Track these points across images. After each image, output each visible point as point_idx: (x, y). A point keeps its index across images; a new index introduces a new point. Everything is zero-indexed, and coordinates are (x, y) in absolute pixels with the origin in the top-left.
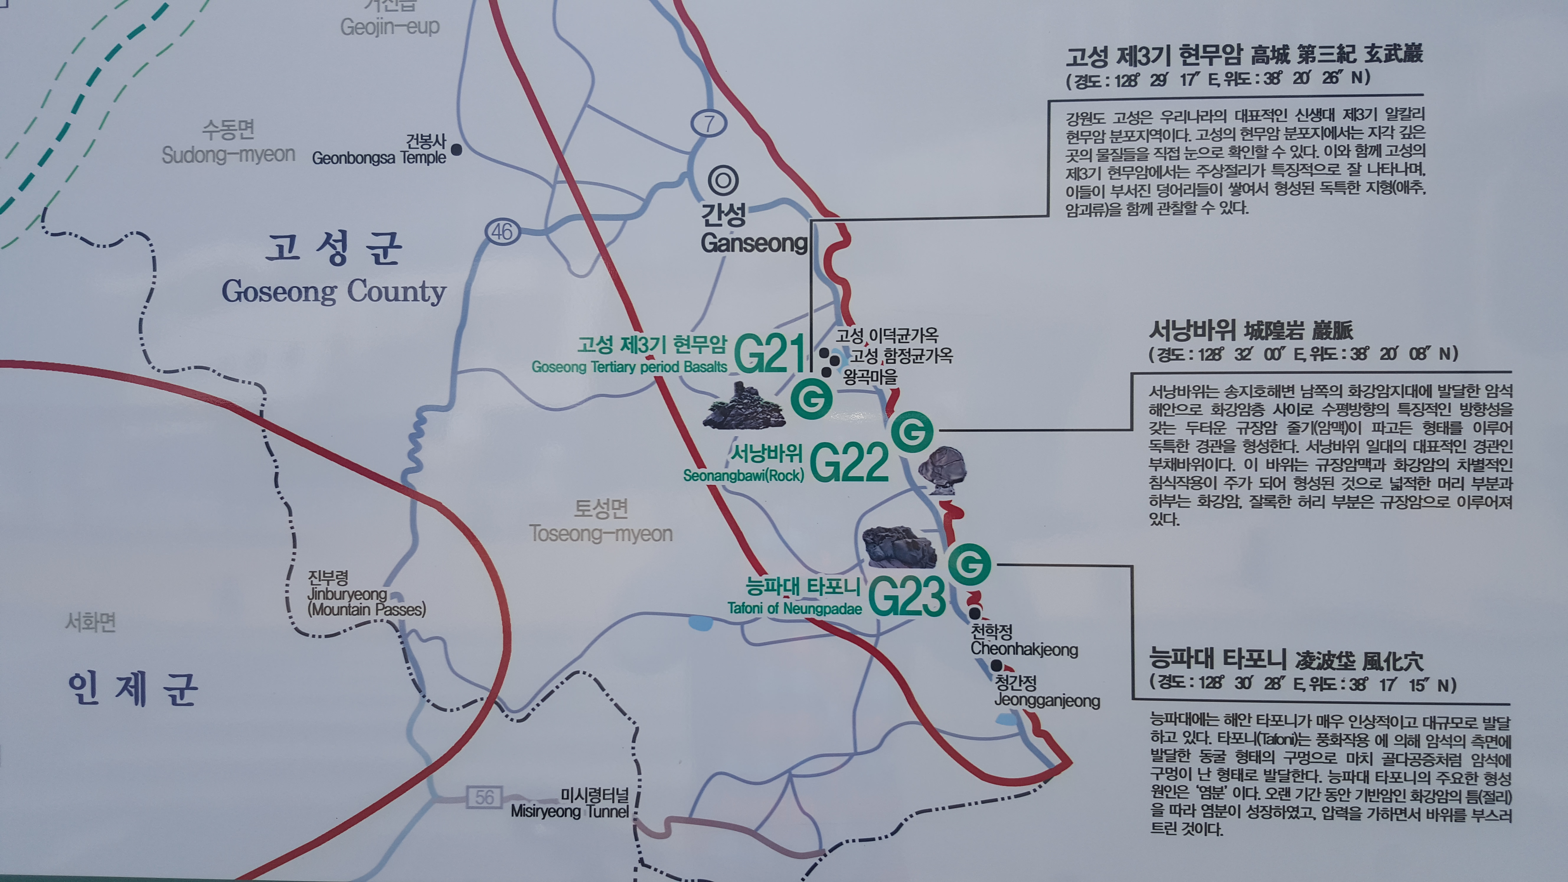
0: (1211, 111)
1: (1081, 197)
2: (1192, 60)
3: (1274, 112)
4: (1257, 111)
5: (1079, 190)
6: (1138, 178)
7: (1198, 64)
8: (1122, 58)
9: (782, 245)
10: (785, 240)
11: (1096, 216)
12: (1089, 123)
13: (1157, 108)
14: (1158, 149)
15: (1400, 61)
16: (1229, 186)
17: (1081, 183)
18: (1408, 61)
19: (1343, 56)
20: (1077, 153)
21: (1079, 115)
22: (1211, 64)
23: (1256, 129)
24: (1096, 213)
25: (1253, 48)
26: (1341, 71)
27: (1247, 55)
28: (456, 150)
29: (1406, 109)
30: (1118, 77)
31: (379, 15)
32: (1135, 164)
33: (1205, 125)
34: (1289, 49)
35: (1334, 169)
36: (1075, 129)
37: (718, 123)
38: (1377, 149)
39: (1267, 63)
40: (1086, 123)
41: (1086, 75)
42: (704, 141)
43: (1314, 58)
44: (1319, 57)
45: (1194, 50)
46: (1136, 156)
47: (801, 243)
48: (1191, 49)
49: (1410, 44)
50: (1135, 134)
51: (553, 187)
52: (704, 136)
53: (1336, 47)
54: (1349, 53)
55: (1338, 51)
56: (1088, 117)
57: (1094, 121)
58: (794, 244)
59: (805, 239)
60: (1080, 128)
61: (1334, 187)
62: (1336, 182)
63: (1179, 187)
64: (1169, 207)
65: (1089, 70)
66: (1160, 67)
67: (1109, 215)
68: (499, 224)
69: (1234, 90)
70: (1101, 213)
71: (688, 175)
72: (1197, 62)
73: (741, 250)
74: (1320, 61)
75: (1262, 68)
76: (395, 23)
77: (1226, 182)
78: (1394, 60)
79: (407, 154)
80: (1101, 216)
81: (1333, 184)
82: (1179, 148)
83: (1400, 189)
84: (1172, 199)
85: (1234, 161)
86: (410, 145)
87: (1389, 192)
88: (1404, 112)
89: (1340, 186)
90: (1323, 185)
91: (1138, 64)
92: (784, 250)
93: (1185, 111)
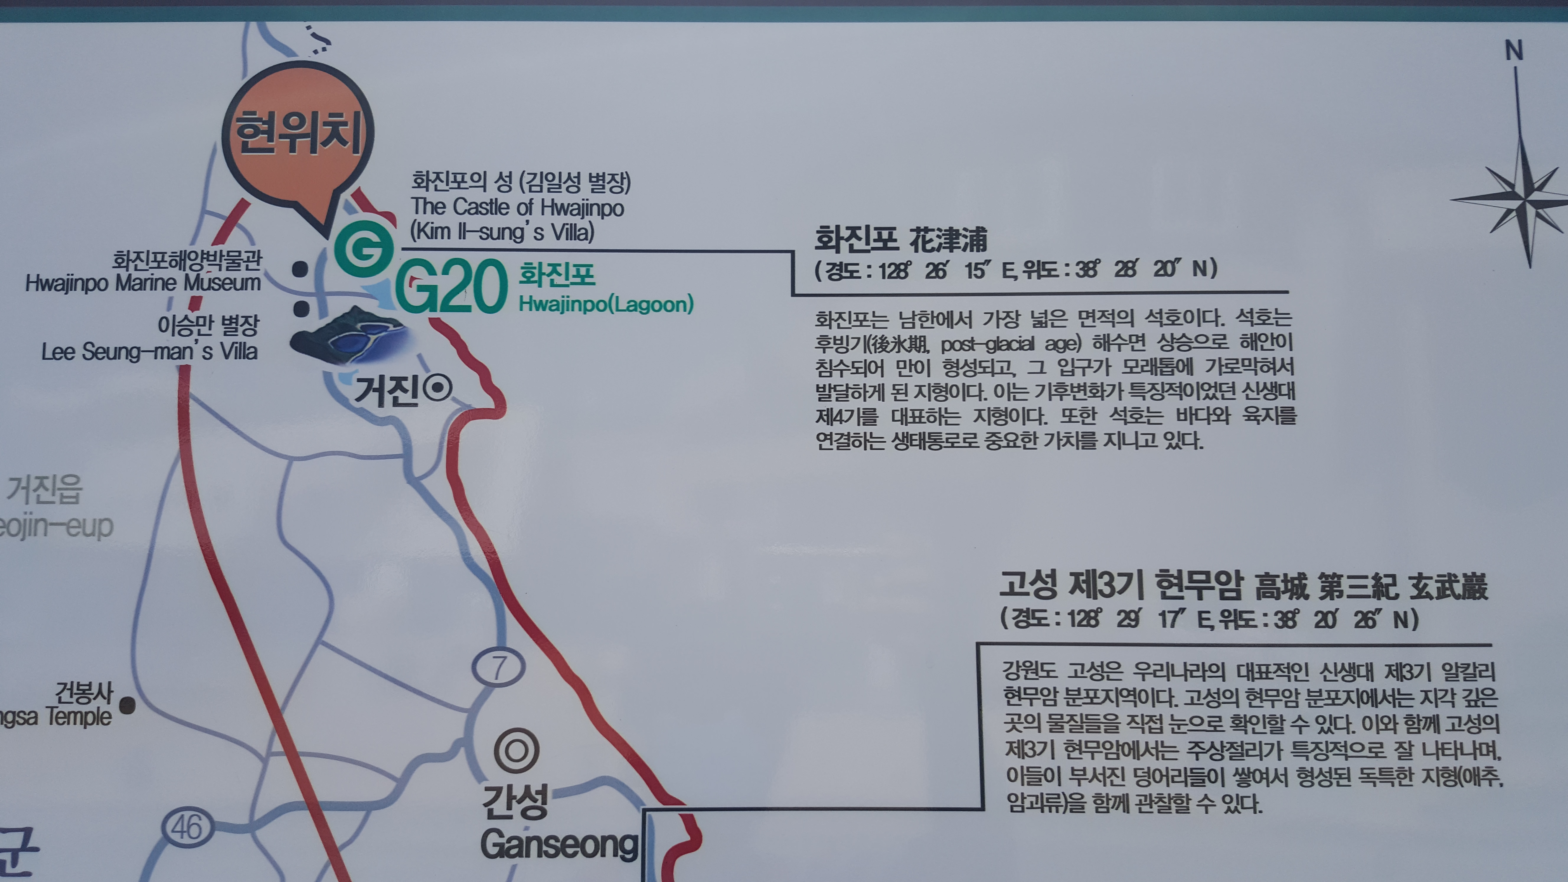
0: (1203, 663)
1: (1029, 784)
2: (1173, 591)
3: (1290, 667)
4: (1268, 666)
5: (1025, 772)
6: (1107, 758)
7: (1182, 598)
8: (1076, 587)
9: (600, 848)
10: (605, 839)
11: (1050, 811)
12: (1034, 676)
13: (1128, 658)
14: (1133, 717)
15: (1457, 597)
16: (1234, 772)
17: (1027, 762)
18: (1468, 598)
19: (1381, 590)
20: (1019, 719)
21: (1021, 664)
22: (1200, 598)
23: (1267, 691)
24: (1050, 807)
25: (1257, 576)
26: (1379, 610)
27: (1250, 586)
28: (127, 706)
29: (1469, 665)
30: (1072, 613)
31: (28, 508)
32: (1102, 737)
33: (1195, 683)
34: (1306, 579)
35: (1376, 750)
36: (1015, 685)
37: (512, 666)
38: (1434, 722)
39: (1278, 598)
40: (1030, 676)
41: (1028, 609)
42: (490, 692)
43: (1341, 592)
44: (1347, 591)
45: (1175, 578)
46: (1102, 726)
47: (629, 845)
48: (1172, 576)
49: (1470, 574)
50: (1099, 694)
51: (265, 761)
52: (490, 686)
53: (1370, 577)
54: (1388, 585)
55: (1373, 582)
56: (1033, 668)
57: (1041, 674)
58: (619, 845)
59: (634, 838)
60: (1022, 683)
61: (1377, 775)
62: (1380, 769)
63: (1164, 773)
64: (1151, 801)
65: (1031, 603)
66: (1129, 600)
67: (1068, 810)
68: (182, 816)
69: (1232, 635)
70: (1057, 807)
71: (465, 743)
72: (1180, 594)
73: (539, 856)
74: (1349, 597)
75: (1270, 605)
76: (49, 521)
77: (1230, 766)
78: (1449, 596)
79: (56, 711)
80: (1057, 812)
81: (1377, 771)
82: (1161, 715)
83: (1468, 778)
84: (1155, 789)
85: (1238, 737)
86: (60, 698)
87: (1453, 783)
88: (1467, 669)
89: (1385, 775)
90: (1362, 773)
91: (1099, 596)
92: (603, 855)
93: (1168, 663)
